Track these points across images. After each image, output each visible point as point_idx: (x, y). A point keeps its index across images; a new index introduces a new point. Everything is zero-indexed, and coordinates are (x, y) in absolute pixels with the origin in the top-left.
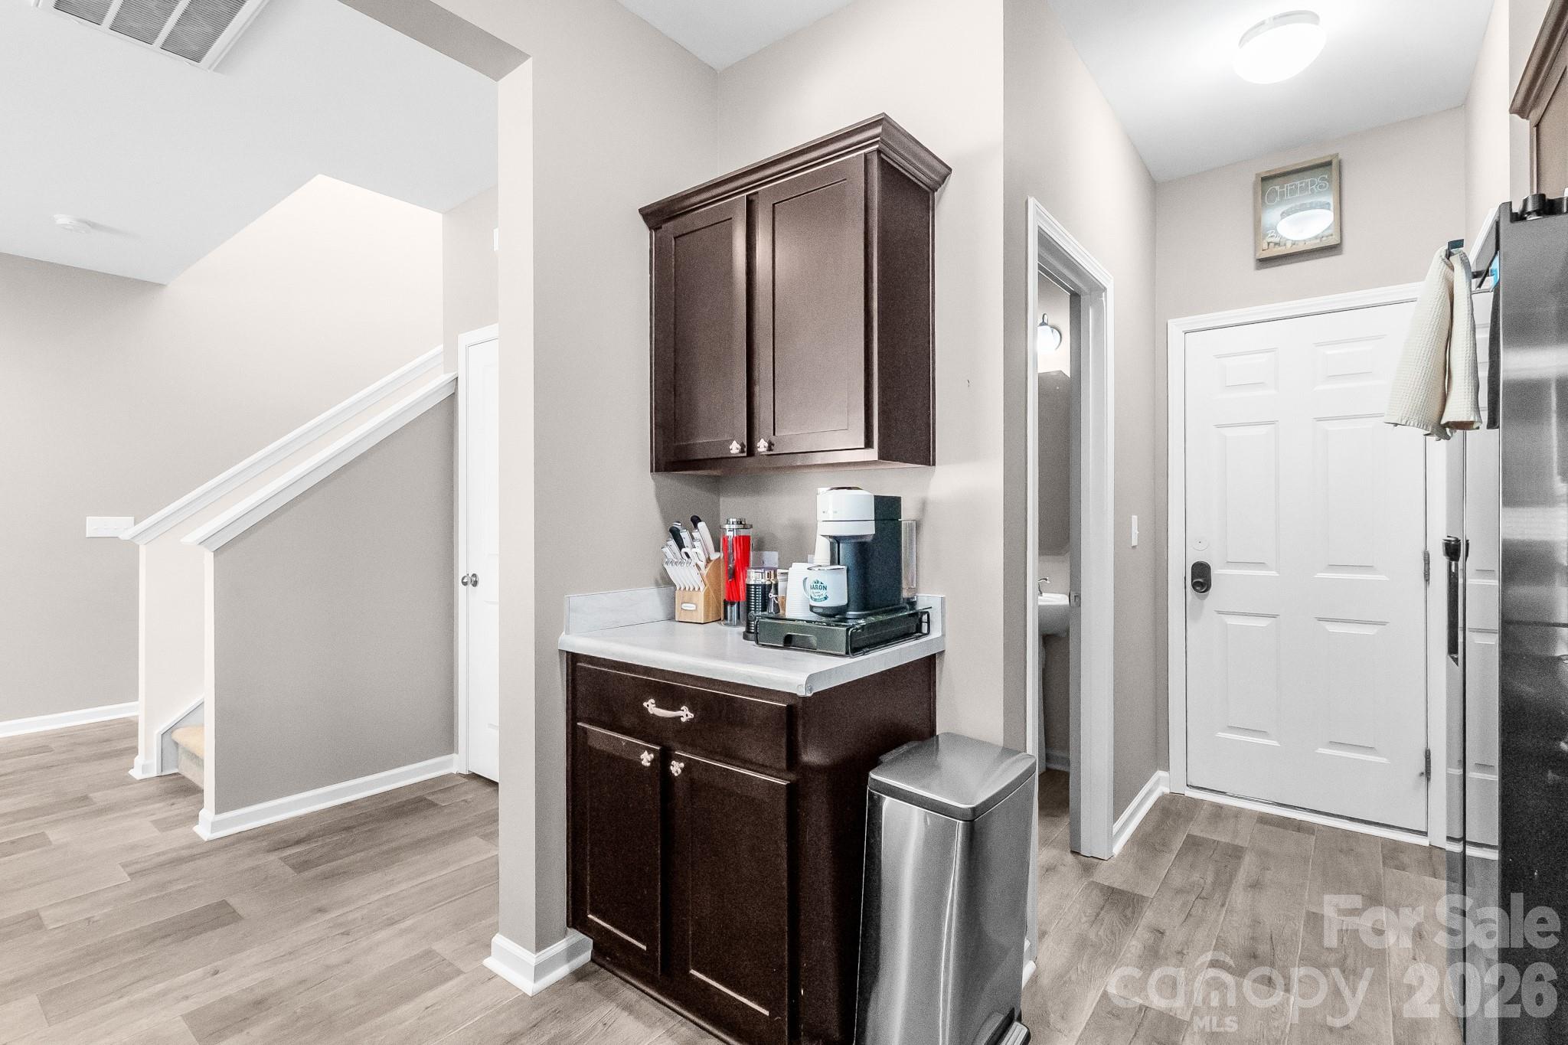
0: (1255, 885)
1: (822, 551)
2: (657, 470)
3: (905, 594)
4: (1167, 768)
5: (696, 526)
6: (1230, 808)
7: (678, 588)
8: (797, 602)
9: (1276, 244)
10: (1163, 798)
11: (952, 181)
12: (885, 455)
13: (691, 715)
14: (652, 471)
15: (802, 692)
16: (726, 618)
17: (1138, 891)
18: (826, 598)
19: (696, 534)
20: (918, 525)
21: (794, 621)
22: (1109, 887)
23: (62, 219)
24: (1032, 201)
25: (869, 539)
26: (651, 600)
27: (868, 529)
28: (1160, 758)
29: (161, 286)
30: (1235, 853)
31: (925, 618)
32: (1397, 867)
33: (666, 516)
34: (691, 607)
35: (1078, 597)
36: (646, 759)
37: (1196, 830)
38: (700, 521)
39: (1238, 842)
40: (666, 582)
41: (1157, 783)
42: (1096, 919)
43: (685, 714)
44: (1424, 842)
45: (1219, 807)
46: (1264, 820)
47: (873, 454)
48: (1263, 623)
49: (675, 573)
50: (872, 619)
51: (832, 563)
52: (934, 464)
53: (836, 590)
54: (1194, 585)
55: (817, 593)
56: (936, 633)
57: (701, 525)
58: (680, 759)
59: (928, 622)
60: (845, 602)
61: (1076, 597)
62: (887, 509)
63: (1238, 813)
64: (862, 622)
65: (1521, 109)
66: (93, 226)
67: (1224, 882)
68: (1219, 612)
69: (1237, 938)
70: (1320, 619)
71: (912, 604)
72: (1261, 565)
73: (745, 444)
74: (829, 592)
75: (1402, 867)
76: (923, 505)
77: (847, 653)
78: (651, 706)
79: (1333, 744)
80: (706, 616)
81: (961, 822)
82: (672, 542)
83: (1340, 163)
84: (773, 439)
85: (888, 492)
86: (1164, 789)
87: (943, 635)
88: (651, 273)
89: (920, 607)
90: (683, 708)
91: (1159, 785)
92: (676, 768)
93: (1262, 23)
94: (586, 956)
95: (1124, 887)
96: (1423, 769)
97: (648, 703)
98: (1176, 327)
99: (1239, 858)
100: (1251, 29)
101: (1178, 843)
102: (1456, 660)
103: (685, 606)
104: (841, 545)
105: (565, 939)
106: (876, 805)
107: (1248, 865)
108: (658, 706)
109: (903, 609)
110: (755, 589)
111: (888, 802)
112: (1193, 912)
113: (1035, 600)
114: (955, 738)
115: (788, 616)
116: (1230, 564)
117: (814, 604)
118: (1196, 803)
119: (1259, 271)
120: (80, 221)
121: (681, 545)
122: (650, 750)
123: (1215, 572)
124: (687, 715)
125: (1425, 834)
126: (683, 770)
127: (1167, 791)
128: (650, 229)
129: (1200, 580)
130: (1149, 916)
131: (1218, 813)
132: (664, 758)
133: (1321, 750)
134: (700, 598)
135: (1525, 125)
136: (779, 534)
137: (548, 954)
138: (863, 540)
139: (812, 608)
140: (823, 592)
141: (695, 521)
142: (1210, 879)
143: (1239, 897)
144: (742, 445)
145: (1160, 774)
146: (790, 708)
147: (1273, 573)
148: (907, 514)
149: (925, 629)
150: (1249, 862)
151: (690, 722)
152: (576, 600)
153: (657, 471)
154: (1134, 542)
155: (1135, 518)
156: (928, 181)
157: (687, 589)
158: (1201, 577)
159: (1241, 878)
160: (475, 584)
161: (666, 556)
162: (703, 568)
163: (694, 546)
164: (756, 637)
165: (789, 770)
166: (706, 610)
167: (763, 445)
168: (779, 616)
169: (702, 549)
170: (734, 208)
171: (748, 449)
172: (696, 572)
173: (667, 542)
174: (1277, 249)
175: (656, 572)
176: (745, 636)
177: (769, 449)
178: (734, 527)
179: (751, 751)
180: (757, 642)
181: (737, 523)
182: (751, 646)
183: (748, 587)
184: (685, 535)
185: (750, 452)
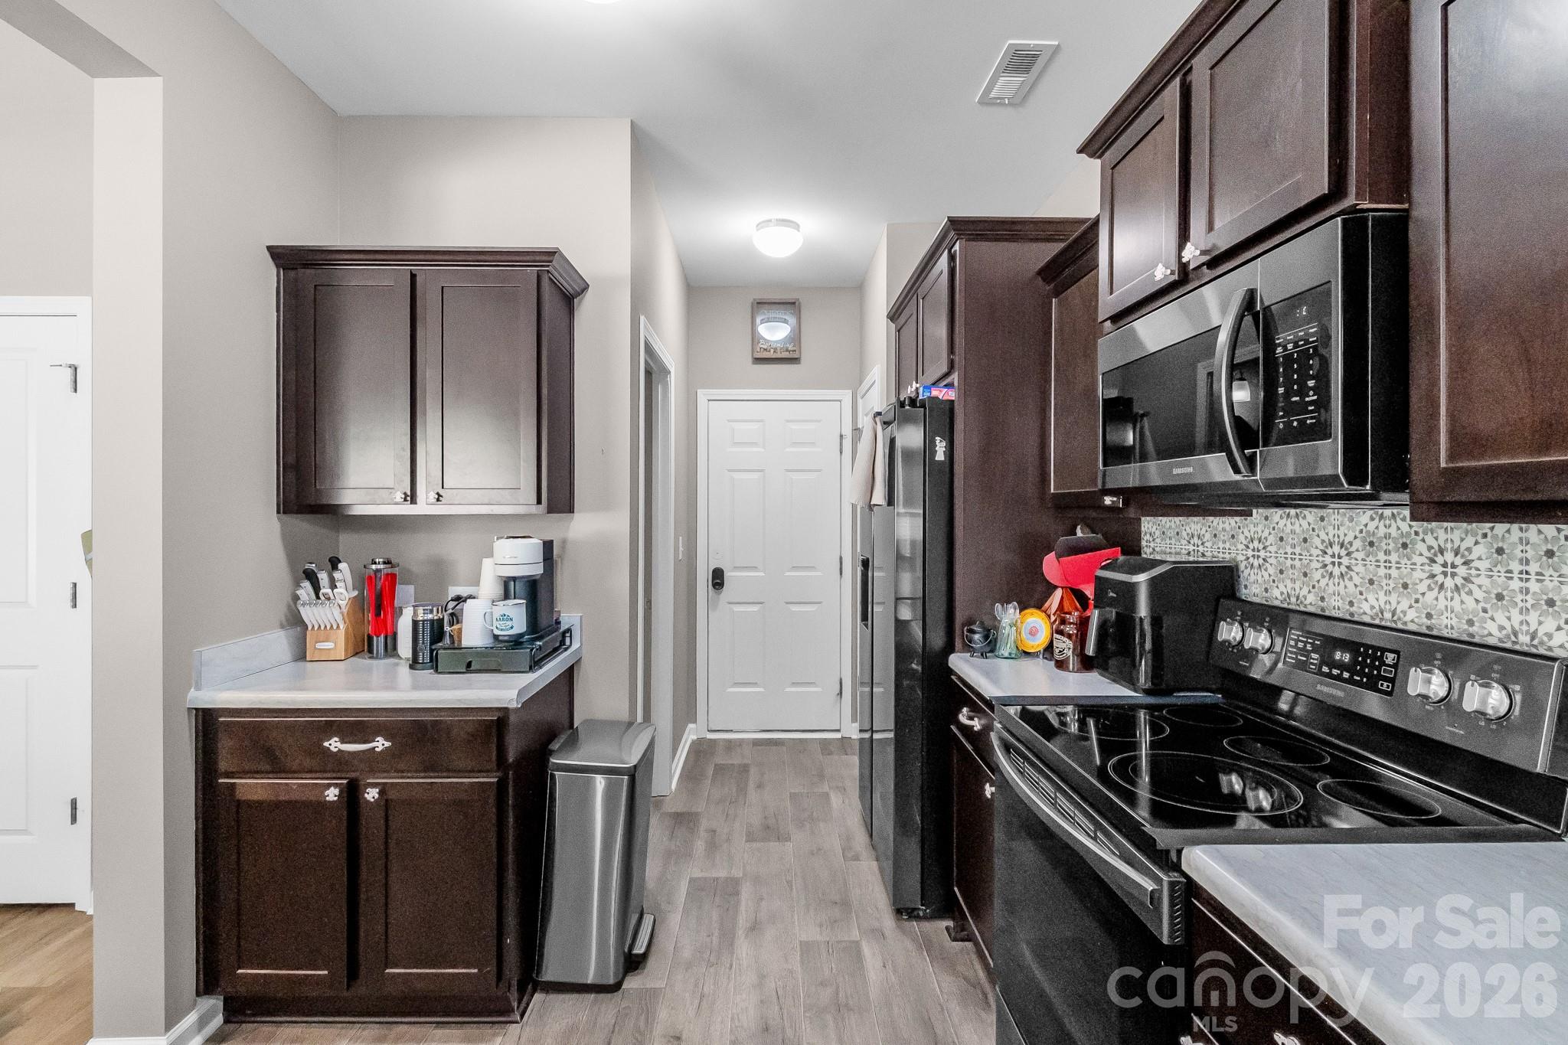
0: (760, 786)
1: (494, 589)
3: (556, 618)
4: (695, 722)
5: (335, 569)
6: (736, 740)
7: (310, 628)
8: (473, 633)
9: (765, 349)
10: (693, 742)
12: (548, 509)
13: (388, 744)
14: (278, 512)
15: (513, 705)
16: (370, 651)
17: (694, 810)
18: (512, 628)
19: (337, 575)
21: (472, 648)
22: (675, 813)
24: (642, 318)
25: (538, 577)
26: (279, 642)
27: (538, 570)
28: (692, 713)
30: (745, 769)
31: (568, 635)
32: (829, 754)
33: (294, 560)
34: (329, 645)
36: (332, 794)
37: (720, 759)
38: (340, 562)
39: (746, 761)
40: (296, 621)
41: (689, 734)
42: (672, 836)
43: (380, 744)
44: (838, 736)
45: (729, 741)
46: (757, 743)
47: (541, 509)
48: (755, 608)
49: (309, 614)
51: (507, 597)
52: (573, 512)
53: (515, 618)
54: (714, 585)
55: (499, 622)
56: (575, 645)
57: (341, 566)
58: (375, 785)
59: (571, 637)
60: (520, 630)
62: (549, 551)
63: (741, 742)
64: (539, 644)
65: (893, 317)
67: (742, 790)
68: (730, 603)
69: (756, 821)
70: (787, 603)
71: (560, 625)
72: (754, 568)
73: (409, 494)
74: (515, 623)
75: (831, 753)
77: (531, 668)
78: (334, 744)
79: (794, 684)
80: (345, 655)
81: (626, 777)
82: (307, 584)
83: (800, 303)
84: (442, 492)
85: (548, 538)
86: (695, 734)
87: (582, 644)
88: (278, 311)
89: (565, 627)
90: (378, 739)
91: (691, 734)
92: (372, 794)
93: (770, 221)
94: (219, 1020)
95: (684, 810)
96: (838, 691)
97: (330, 742)
98: (702, 395)
99: (748, 771)
100: (764, 222)
101: (710, 772)
102: (866, 626)
103: (319, 646)
104: (517, 583)
105: (194, 1012)
106: (553, 781)
107: (754, 773)
108: (343, 742)
109: (555, 631)
110: (423, 624)
111: (558, 776)
112: (730, 812)
115: (463, 646)
116: (736, 568)
117: (497, 632)
118: (715, 741)
119: (753, 366)
121: (317, 588)
122: (336, 785)
123: (727, 574)
124: (383, 745)
125: (839, 731)
126: (379, 793)
127: (695, 737)
128: (278, 266)
129: (718, 581)
130: (704, 824)
131: (730, 745)
132: (352, 792)
133: (788, 690)
134: (341, 635)
135: (893, 326)
137: (178, 1031)
138: (534, 578)
139: (494, 636)
140: (509, 623)
141: (334, 563)
142: (734, 790)
143: (753, 795)
144: (400, 495)
145: (691, 726)
146: (499, 719)
147: (762, 574)
149: (569, 646)
150: (753, 771)
151: (387, 750)
152: (209, 653)
153: (284, 513)
155: (681, 538)
156: (570, 289)
157: (322, 628)
158: (718, 579)
159: (751, 785)
161: (296, 598)
162: (343, 607)
163: (333, 586)
164: (434, 663)
165: (498, 769)
166: (346, 644)
167: (433, 496)
168: (455, 646)
169: (343, 590)
170: (394, 277)
171: (411, 498)
172: (337, 612)
173: (298, 585)
174: (765, 353)
175: (280, 611)
176: (412, 667)
177: (438, 500)
178: (382, 566)
179: (461, 764)
180: (436, 671)
181: (384, 563)
182: (427, 674)
183: (415, 623)
184: (323, 577)
185: (413, 501)
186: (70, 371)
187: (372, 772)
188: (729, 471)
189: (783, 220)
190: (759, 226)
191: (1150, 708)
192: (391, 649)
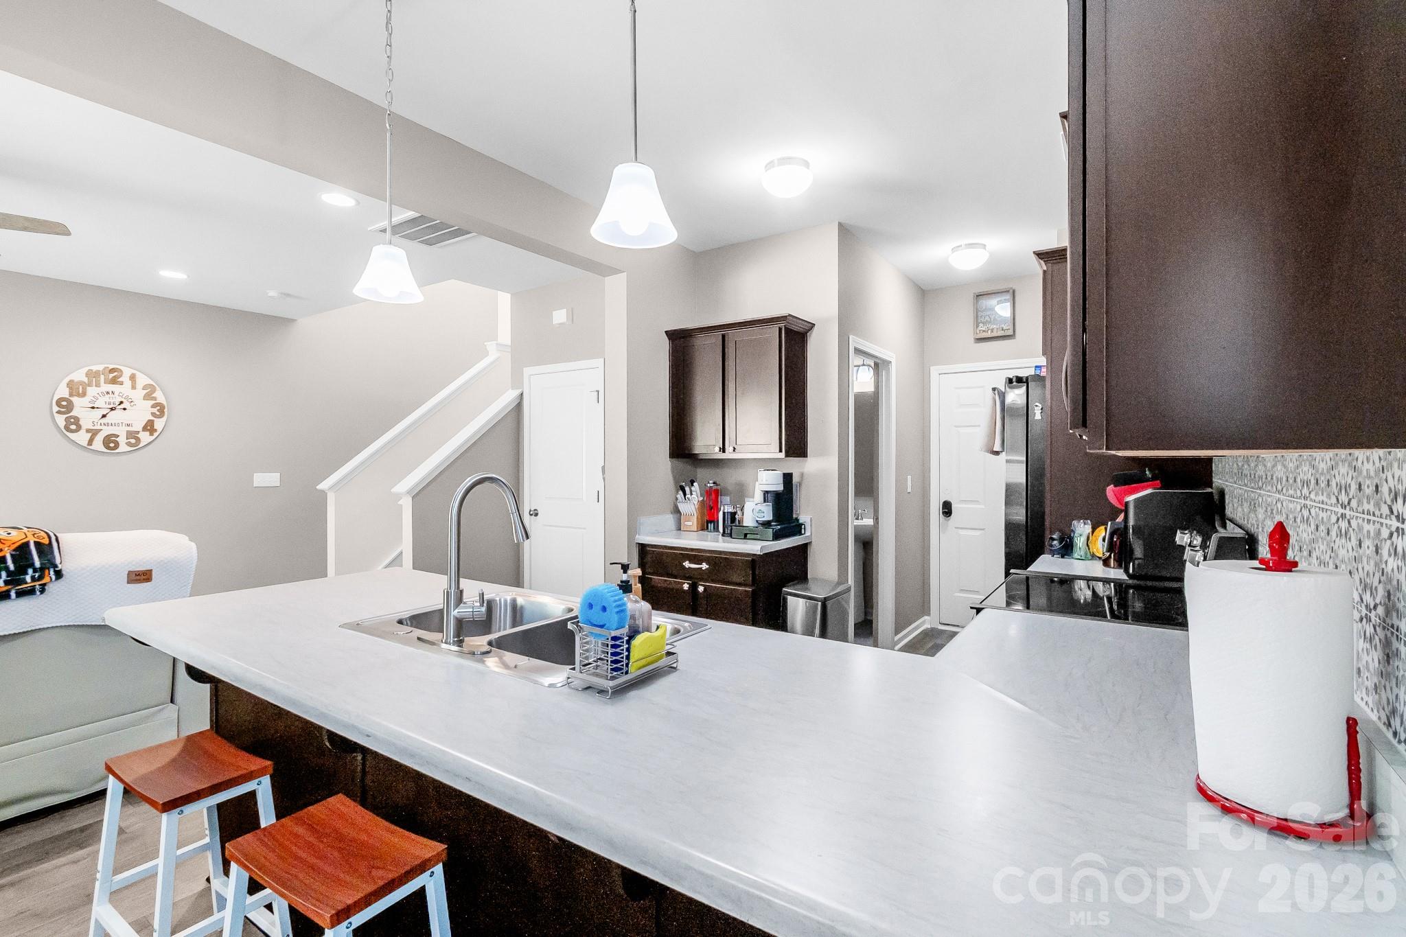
1: (759, 497)
2: (672, 458)
3: (794, 516)
4: (929, 614)
5: (692, 485)
7: (683, 514)
8: (749, 520)
9: (983, 331)
10: (927, 629)
11: (816, 328)
12: (787, 455)
13: (707, 567)
14: (670, 458)
15: (759, 553)
16: (709, 528)
18: (764, 517)
19: (693, 488)
20: (800, 484)
21: (747, 527)
23: (272, 293)
24: (852, 336)
25: (781, 492)
26: (670, 520)
27: (780, 488)
28: (925, 609)
29: (293, 320)
31: (803, 526)
33: (676, 480)
34: (690, 523)
35: (877, 519)
36: (686, 587)
38: (695, 482)
40: (677, 511)
41: (924, 623)
43: (704, 566)
47: (782, 455)
48: (978, 533)
49: (682, 507)
50: (783, 526)
51: (765, 501)
52: (807, 457)
53: (768, 514)
54: (943, 513)
55: (760, 515)
56: (808, 534)
57: (695, 484)
58: (702, 585)
59: (804, 528)
60: (771, 518)
61: (876, 519)
62: (788, 478)
64: (779, 527)
66: (288, 295)
68: (957, 527)
71: (797, 520)
72: (976, 502)
73: (723, 447)
74: (765, 515)
76: (802, 475)
77: (773, 539)
78: (687, 564)
80: (697, 528)
81: (820, 603)
82: (681, 492)
83: (1014, 291)
84: (736, 447)
85: (789, 471)
86: (927, 626)
87: (811, 534)
89: (801, 522)
90: (704, 563)
91: (926, 623)
92: (701, 589)
93: (961, 246)
97: (685, 563)
98: (934, 371)
100: (955, 248)
103: (686, 523)
104: (768, 494)
106: (785, 600)
108: (690, 563)
109: (794, 522)
110: (727, 514)
111: (789, 598)
113: (852, 522)
114: (815, 579)
115: (744, 525)
116: (962, 502)
117: (758, 519)
118: (943, 631)
119: (978, 344)
120: (282, 293)
121: (685, 494)
122: (687, 583)
123: (955, 506)
126: (704, 589)
127: (929, 627)
128: (669, 339)
129: (947, 511)
132: (694, 587)
134: (695, 519)
136: (730, 488)
138: (777, 492)
139: (757, 521)
140: (763, 514)
141: (692, 482)
144: (720, 448)
145: (926, 617)
146: (753, 560)
147: (983, 507)
148: (795, 479)
149: (803, 532)
151: (707, 569)
152: (643, 519)
154: (909, 490)
155: (909, 477)
156: (804, 330)
157: (688, 515)
158: (947, 509)
160: (536, 515)
161: (677, 499)
162: (696, 504)
163: (691, 494)
164: (730, 535)
165: (753, 584)
166: (698, 524)
167: (731, 449)
168: (740, 525)
169: (695, 495)
170: (716, 338)
171: (723, 450)
172: (693, 507)
173: (677, 492)
174: (984, 334)
175: (671, 507)
176: (723, 535)
177: (734, 451)
178: (712, 485)
179: (735, 578)
180: (731, 537)
181: (714, 483)
182: (729, 539)
183: (724, 513)
184: (687, 489)
185: (724, 452)
186: (597, 393)
187: (702, 580)
188: (956, 426)
189: (970, 244)
190: (953, 250)
191: (1135, 587)
192: (716, 529)
